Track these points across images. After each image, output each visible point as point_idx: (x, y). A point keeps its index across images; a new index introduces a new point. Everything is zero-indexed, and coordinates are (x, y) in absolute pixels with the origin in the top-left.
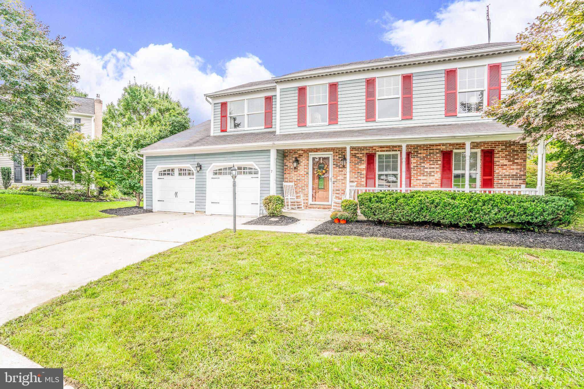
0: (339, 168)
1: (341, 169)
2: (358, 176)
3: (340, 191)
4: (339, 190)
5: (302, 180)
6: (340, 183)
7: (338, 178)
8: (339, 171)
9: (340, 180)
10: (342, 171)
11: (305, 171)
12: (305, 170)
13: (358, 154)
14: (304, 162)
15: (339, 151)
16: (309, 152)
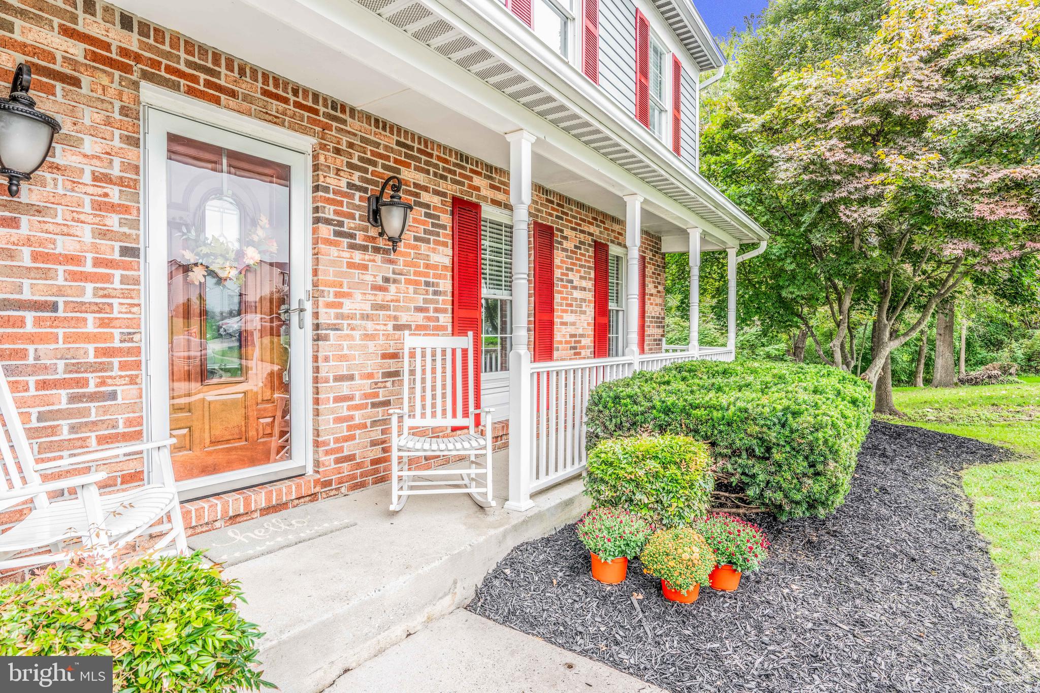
0: (352, 247)
1: (358, 257)
2: (426, 301)
3: (358, 381)
4: (351, 378)
5: (81, 307)
6: (357, 334)
7: (348, 306)
8: (351, 265)
9: (351, 317)
10: (365, 268)
11: (104, 234)
12: (113, 221)
13: (426, 189)
14: (90, 145)
15: (351, 145)
16: (145, 76)
